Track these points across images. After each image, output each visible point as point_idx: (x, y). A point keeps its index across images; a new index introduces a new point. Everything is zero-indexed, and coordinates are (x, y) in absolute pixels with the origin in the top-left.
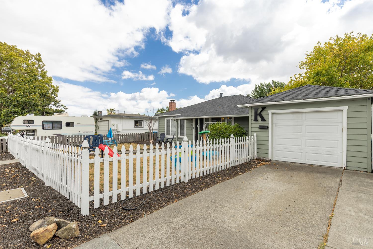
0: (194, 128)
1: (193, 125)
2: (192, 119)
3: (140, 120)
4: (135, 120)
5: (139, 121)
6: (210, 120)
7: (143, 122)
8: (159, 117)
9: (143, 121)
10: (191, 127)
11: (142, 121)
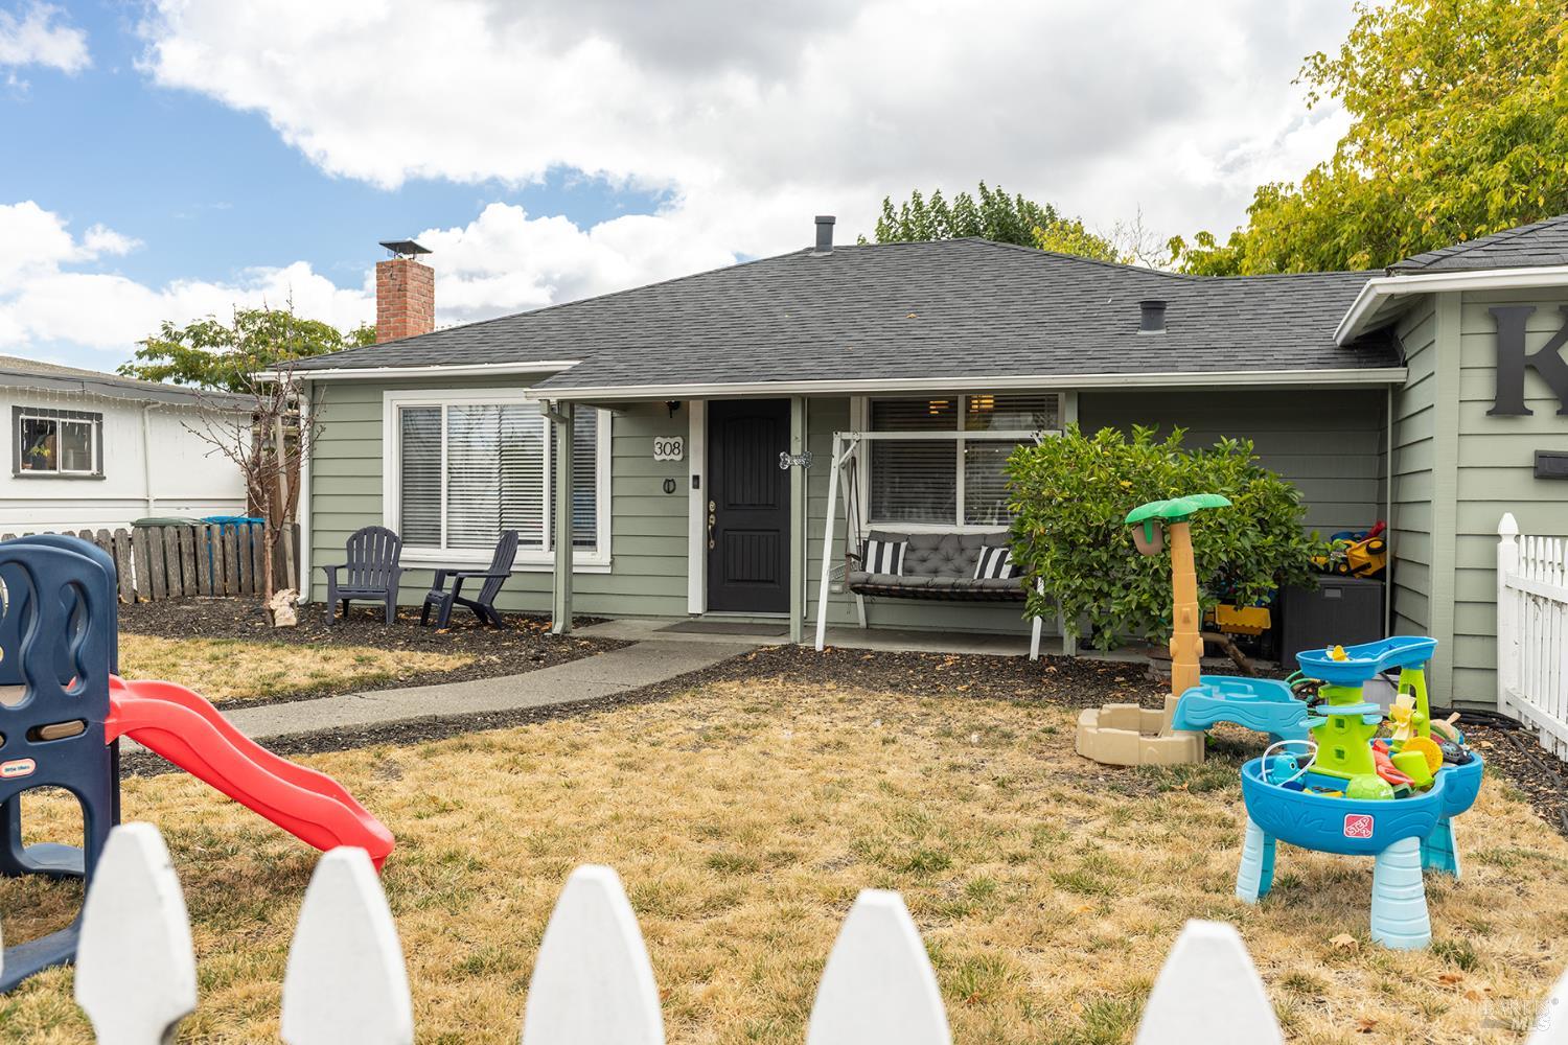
0: (696, 478)
1: (686, 458)
2: (676, 406)
3: (63, 414)
4: (29, 411)
5: (59, 421)
6: (859, 412)
7: (100, 427)
8: (314, 386)
9: (99, 417)
10: (670, 473)
11: (90, 416)
